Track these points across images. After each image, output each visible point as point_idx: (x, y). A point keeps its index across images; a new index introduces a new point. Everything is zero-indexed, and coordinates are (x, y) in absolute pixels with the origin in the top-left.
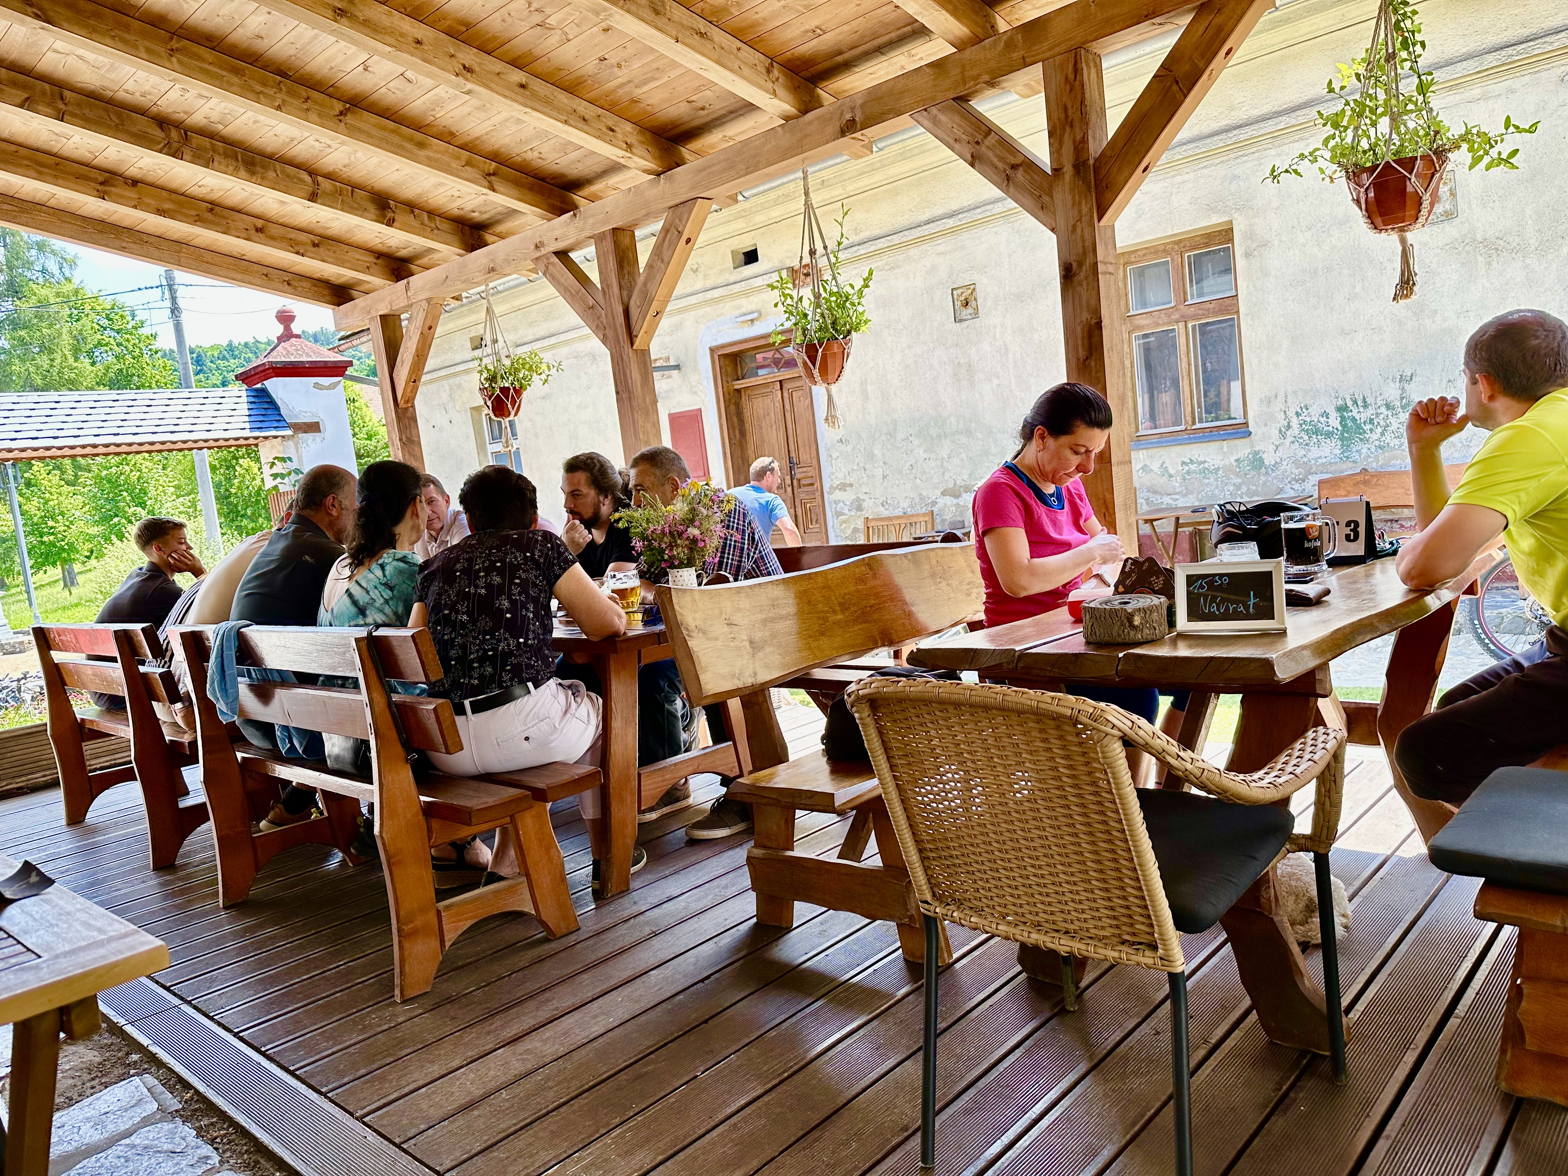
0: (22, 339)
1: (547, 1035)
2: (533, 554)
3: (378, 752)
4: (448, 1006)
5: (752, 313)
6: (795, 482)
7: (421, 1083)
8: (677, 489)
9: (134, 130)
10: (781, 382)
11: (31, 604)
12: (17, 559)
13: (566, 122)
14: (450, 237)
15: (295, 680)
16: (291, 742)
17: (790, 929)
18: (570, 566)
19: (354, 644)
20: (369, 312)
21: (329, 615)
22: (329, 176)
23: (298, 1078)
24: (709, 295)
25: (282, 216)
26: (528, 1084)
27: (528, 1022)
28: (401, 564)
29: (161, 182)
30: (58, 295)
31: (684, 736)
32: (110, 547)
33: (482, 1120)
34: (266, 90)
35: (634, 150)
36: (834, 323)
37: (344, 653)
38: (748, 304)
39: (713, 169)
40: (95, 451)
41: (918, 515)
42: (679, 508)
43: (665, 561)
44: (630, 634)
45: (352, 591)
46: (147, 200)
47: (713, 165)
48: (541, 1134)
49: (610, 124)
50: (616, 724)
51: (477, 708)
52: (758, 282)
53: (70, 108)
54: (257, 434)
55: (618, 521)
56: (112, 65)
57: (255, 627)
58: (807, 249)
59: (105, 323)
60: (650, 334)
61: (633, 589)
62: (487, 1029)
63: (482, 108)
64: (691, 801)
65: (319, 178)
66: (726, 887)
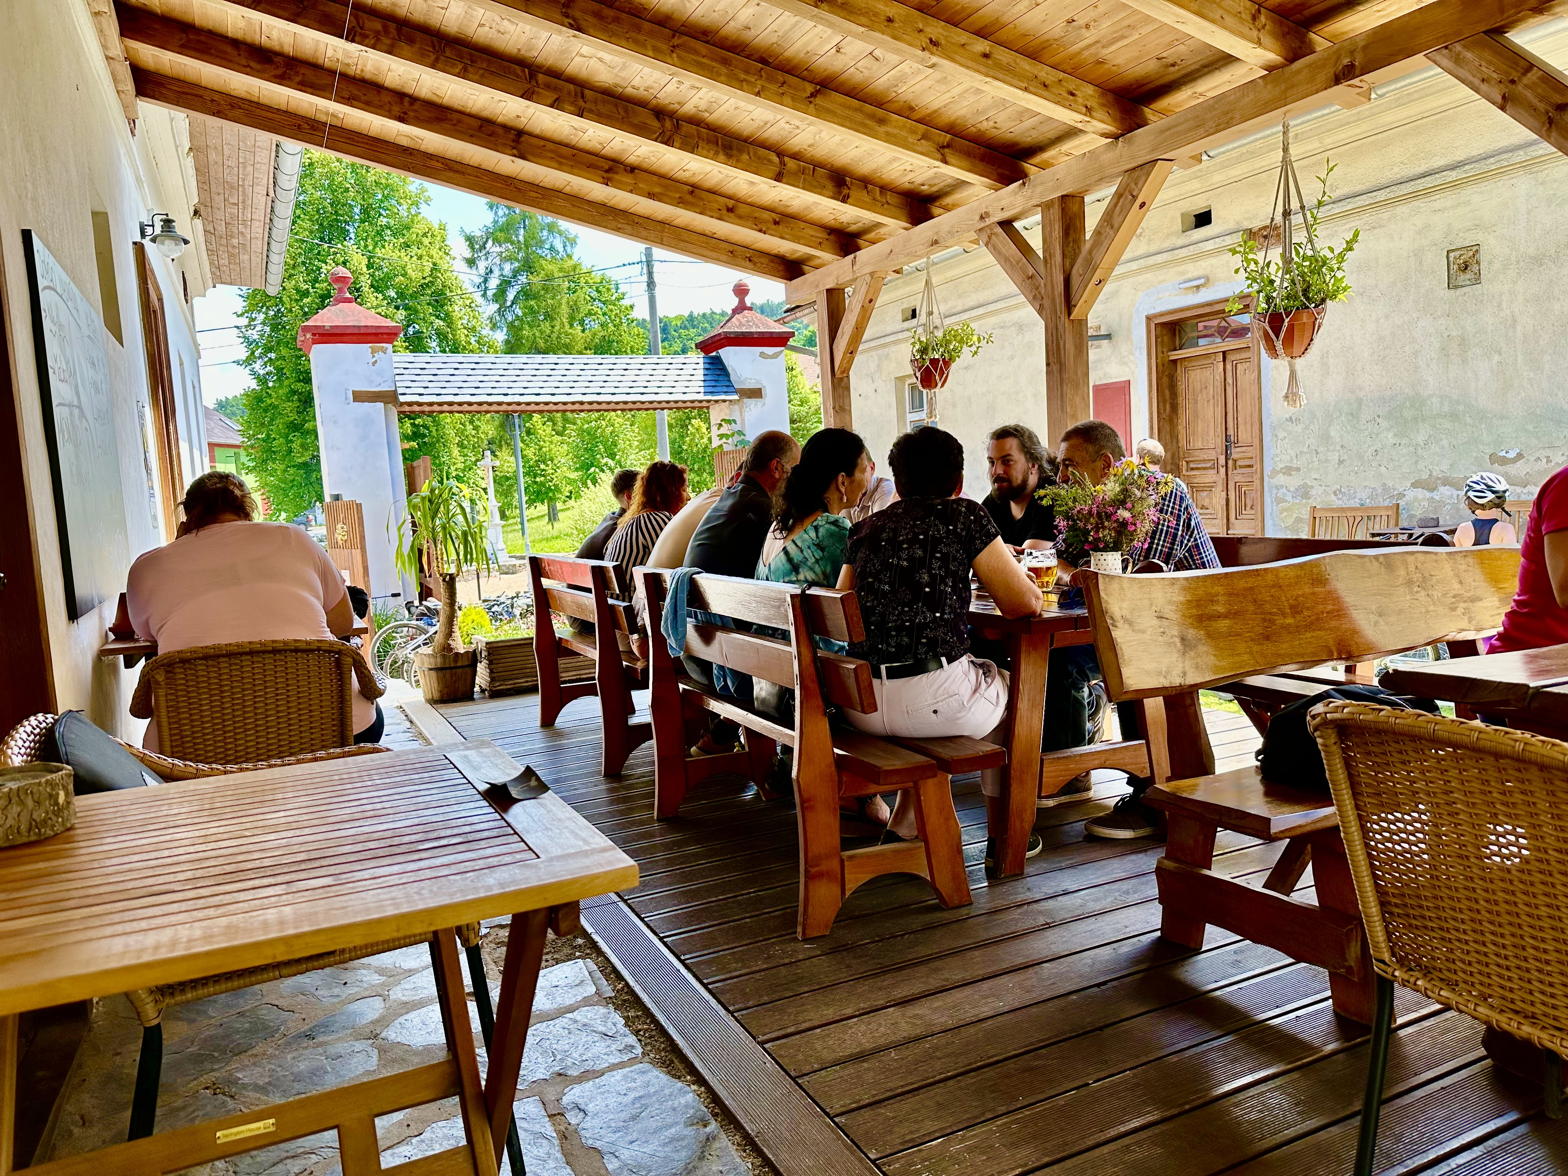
0: (531, 308)
1: (936, 1005)
2: (955, 528)
3: (801, 703)
4: (845, 953)
5: (1199, 278)
6: (1230, 462)
7: (816, 1023)
8: (1109, 466)
9: (636, 121)
10: (1224, 353)
11: (523, 534)
12: (516, 495)
13: (1026, 89)
14: (897, 211)
15: (733, 627)
16: (725, 681)
17: (1198, 951)
18: (991, 540)
19: (789, 599)
20: (817, 286)
21: (767, 569)
22: (796, 156)
23: (710, 991)
24: (1151, 261)
25: (751, 196)
26: (916, 1050)
27: (917, 988)
28: (833, 528)
29: (653, 168)
30: (561, 270)
31: (1088, 725)
32: (585, 490)
33: (871, 1074)
34: (747, 78)
35: (1094, 114)
36: (1305, 292)
37: (779, 607)
38: (1194, 270)
39: (1179, 128)
40: (582, 407)
41: (1378, 508)
42: (1110, 488)
43: (1090, 543)
44: (1046, 615)
45: (789, 548)
46: (641, 185)
47: (1180, 124)
48: (928, 1103)
49: (1071, 87)
50: (1023, 705)
51: (893, 674)
52: (1210, 245)
53: (587, 106)
54: (709, 397)
55: (1041, 498)
56: (624, 64)
57: (705, 575)
58: (1280, 209)
59: (594, 294)
60: (1090, 303)
61: (1048, 569)
62: (879, 984)
63: (943, 80)
64: (1091, 794)
65: (786, 159)
66: (1127, 892)
